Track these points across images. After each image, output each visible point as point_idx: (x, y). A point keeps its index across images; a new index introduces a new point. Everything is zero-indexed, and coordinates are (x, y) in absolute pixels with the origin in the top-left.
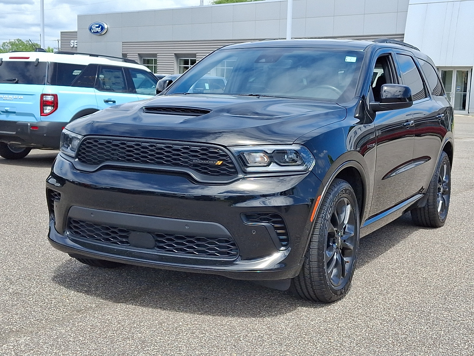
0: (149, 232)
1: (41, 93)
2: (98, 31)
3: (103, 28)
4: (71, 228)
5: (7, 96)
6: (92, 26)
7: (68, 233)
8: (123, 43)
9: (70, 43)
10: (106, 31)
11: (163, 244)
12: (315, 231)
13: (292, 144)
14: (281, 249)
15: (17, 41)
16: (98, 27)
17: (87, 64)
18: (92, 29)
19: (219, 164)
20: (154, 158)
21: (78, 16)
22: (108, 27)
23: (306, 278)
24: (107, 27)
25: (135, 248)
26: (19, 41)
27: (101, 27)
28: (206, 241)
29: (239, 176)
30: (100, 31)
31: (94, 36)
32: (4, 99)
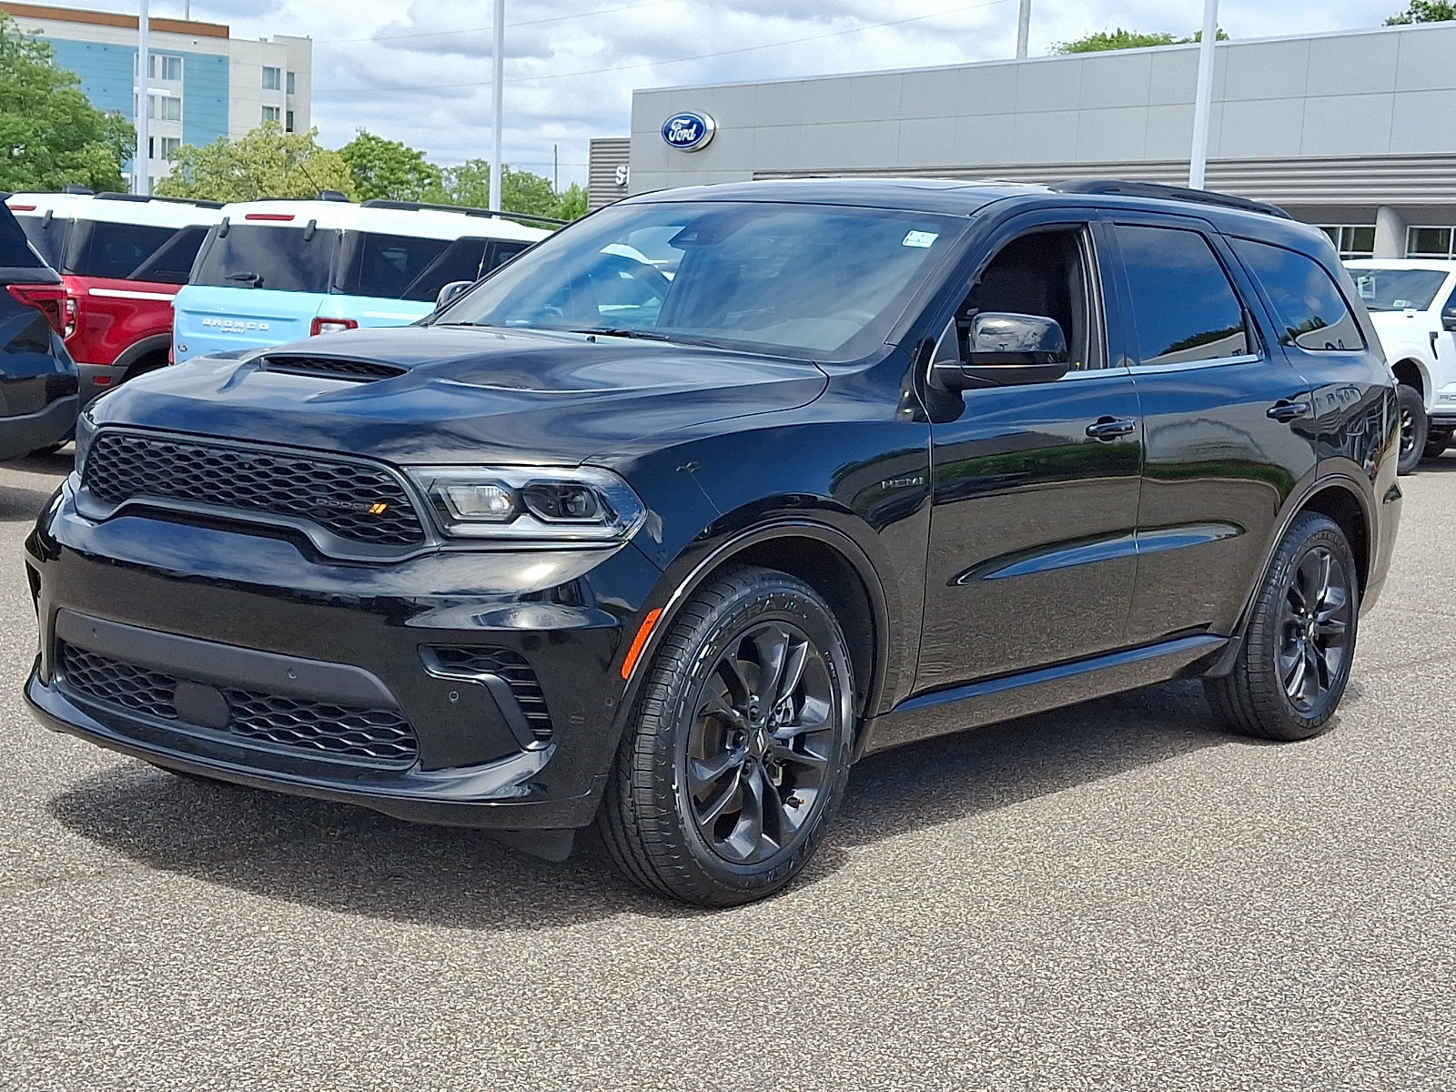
0: (217, 685)
1: (314, 317)
2: (686, 139)
3: (700, 130)
4: (64, 667)
5: (230, 322)
6: (671, 122)
7: (59, 679)
8: (755, 174)
9: (615, 172)
10: (708, 141)
11: (245, 719)
12: (650, 706)
13: (579, 466)
14: (531, 746)
15: (474, 166)
16: (689, 127)
17: (453, 237)
18: (671, 132)
19: (379, 511)
20: (232, 489)
21: (636, 94)
22: (717, 127)
23: (630, 833)
24: (712, 128)
25: (188, 726)
26: (480, 165)
27: (695, 126)
28: (341, 714)
29: (428, 545)
30: (692, 138)
31: (676, 152)
32: (223, 329)
